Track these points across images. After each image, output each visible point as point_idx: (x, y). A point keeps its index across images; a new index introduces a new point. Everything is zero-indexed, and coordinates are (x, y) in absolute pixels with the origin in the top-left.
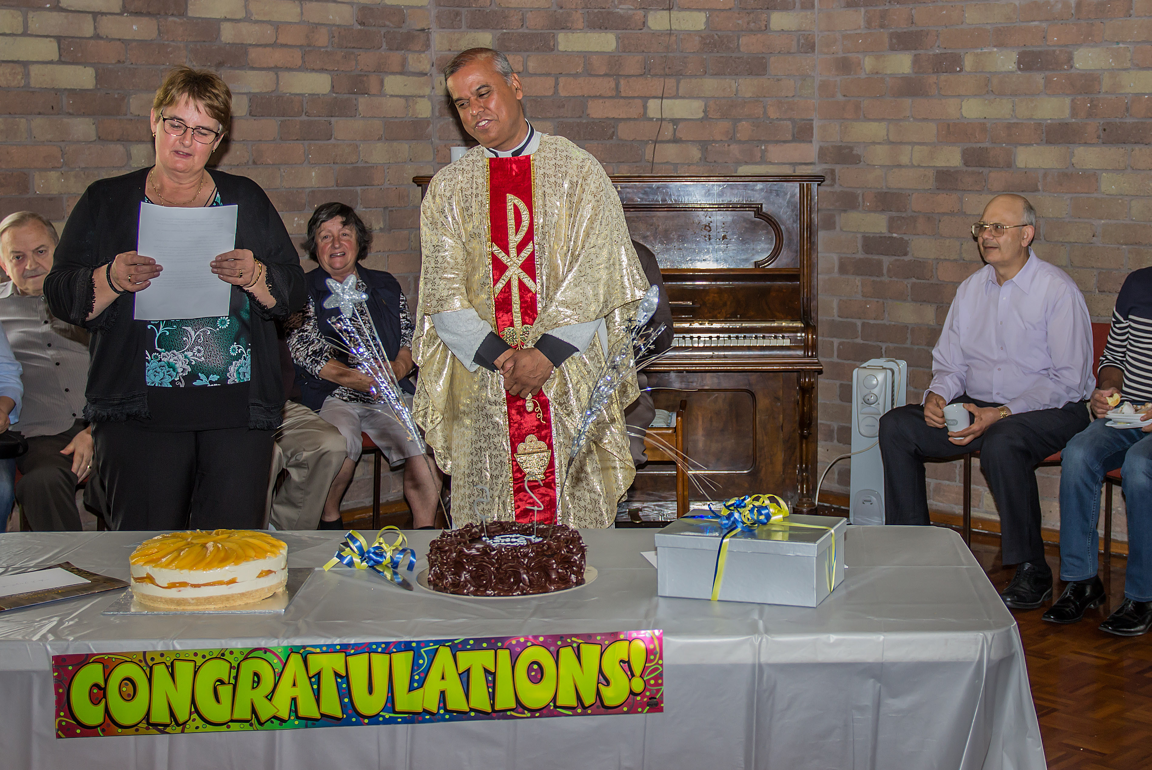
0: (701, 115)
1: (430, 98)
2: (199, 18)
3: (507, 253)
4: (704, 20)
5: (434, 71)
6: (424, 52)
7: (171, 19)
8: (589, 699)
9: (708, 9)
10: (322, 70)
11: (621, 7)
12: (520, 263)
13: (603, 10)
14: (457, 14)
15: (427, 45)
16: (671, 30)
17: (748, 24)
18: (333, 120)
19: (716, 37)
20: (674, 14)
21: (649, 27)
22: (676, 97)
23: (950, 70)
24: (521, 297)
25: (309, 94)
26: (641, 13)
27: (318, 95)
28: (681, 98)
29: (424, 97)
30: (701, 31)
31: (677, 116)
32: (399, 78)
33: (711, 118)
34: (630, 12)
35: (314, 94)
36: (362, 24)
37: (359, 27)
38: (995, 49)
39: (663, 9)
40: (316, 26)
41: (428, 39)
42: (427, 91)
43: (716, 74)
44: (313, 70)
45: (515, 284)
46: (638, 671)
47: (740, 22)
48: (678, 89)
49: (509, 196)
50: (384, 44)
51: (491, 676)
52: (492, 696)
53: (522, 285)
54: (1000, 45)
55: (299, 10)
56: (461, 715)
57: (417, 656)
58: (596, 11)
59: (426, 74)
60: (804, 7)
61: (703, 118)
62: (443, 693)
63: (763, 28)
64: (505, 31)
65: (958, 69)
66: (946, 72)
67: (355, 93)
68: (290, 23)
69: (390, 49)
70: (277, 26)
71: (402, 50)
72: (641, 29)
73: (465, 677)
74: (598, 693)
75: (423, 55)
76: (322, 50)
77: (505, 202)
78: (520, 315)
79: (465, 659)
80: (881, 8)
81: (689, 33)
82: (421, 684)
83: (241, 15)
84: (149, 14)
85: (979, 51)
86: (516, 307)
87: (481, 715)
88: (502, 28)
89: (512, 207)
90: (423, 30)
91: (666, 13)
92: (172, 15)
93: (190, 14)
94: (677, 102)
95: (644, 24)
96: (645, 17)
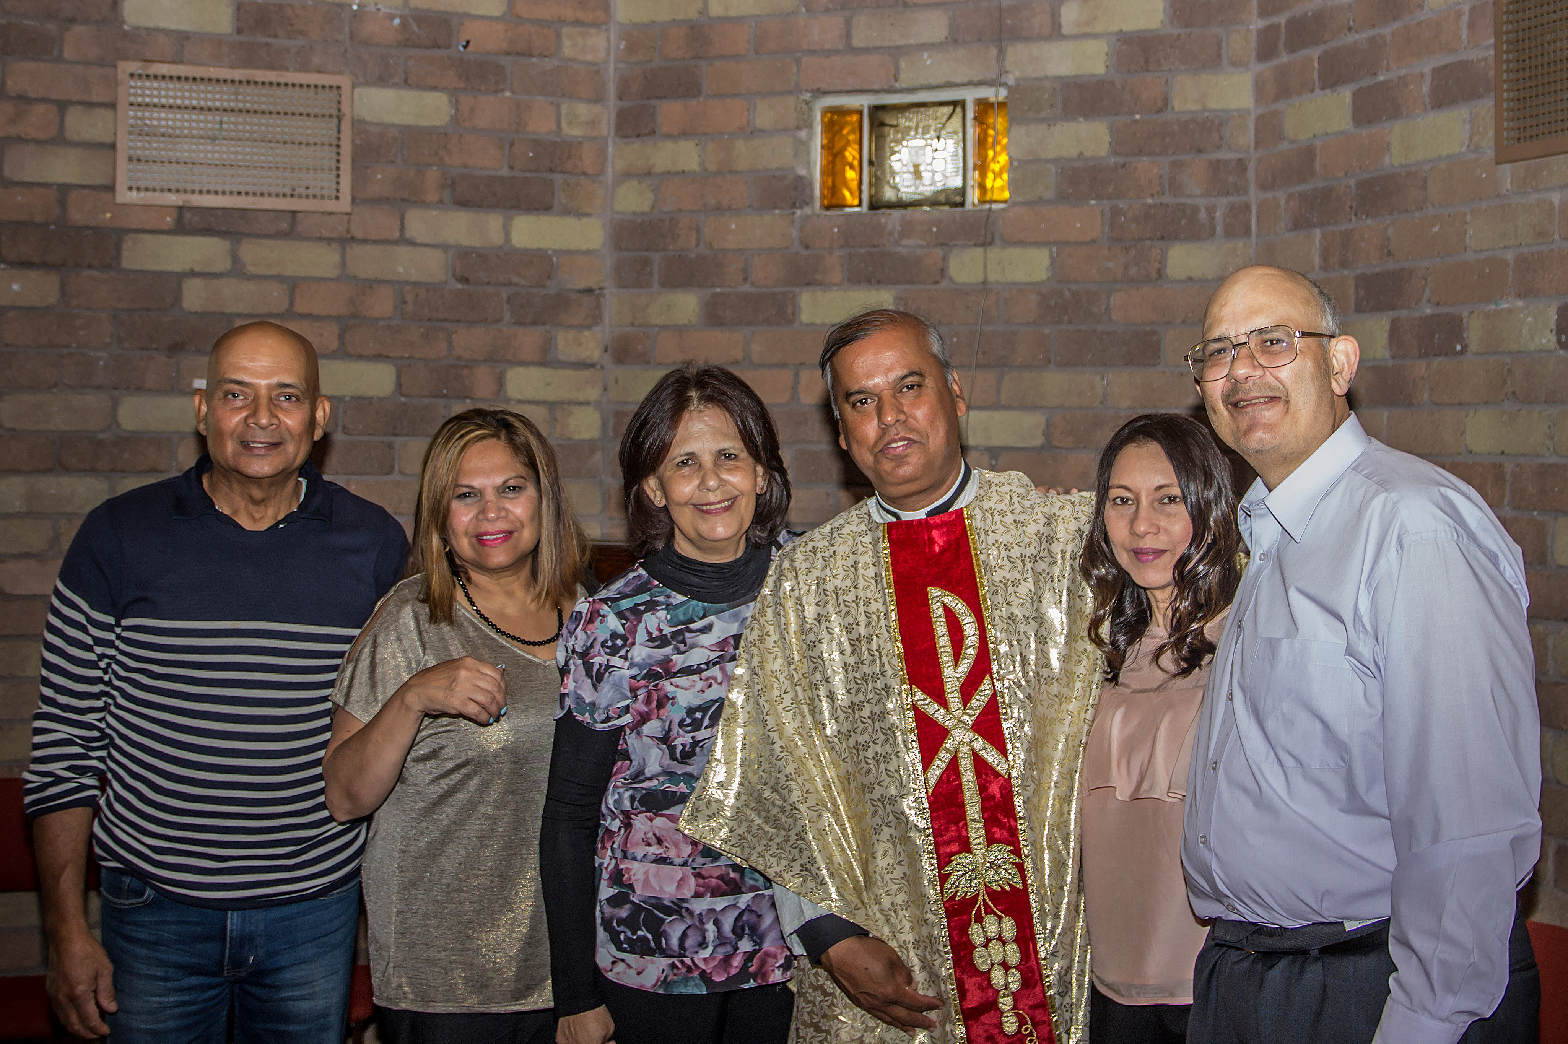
0: (1039, 441)
1: (598, 405)
2: (141, 271)
3: (943, 703)
4: (1046, 262)
5: (607, 360)
6: (589, 327)
7: (87, 273)
9: (1056, 243)
10: (379, 357)
11: (905, 242)
12: (970, 721)
13: (875, 250)
14: (646, 263)
15: (596, 318)
16: (985, 282)
17: (1126, 267)
18: (398, 441)
19: (1067, 294)
20: (994, 253)
21: (951, 279)
22: (995, 406)
23: (1444, 350)
24: (982, 788)
25: (352, 398)
26: (939, 252)
27: (370, 399)
28: (1007, 408)
29: (587, 403)
30: (1042, 283)
31: (997, 441)
32: (536, 373)
33: (1056, 447)
34: (919, 251)
35: (360, 398)
36: (464, 280)
37: (460, 286)
38: (1520, 303)
39: (976, 245)
40: (372, 284)
41: (598, 307)
42: (593, 394)
43: (1066, 365)
44: (361, 357)
45: (966, 763)
47: (1111, 265)
48: (998, 392)
49: (934, 592)
50: (507, 316)
53: (979, 763)
54: (1527, 292)
55: (337, 257)
58: (863, 251)
59: (592, 366)
60: (1230, 234)
61: (1042, 447)
63: (1154, 275)
64: (718, 290)
65: (1459, 347)
66: (1440, 355)
67: (444, 396)
68: (323, 279)
69: (519, 323)
70: (293, 285)
71: (544, 324)
72: (937, 283)
75: (587, 333)
76: (381, 323)
77: (926, 605)
78: (981, 825)
80: (1343, 228)
81: (1021, 289)
83: (222, 264)
84: (44, 265)
85: (1492, 307)
86: (973, 811)
88: (713, 286)
89: (941, 612)
90: (589, 291)
91: (979, 251)
92: (90, 266)
93: (126, 264)
94: (998, 416)
95: (943, 272)
96: (945, 259)
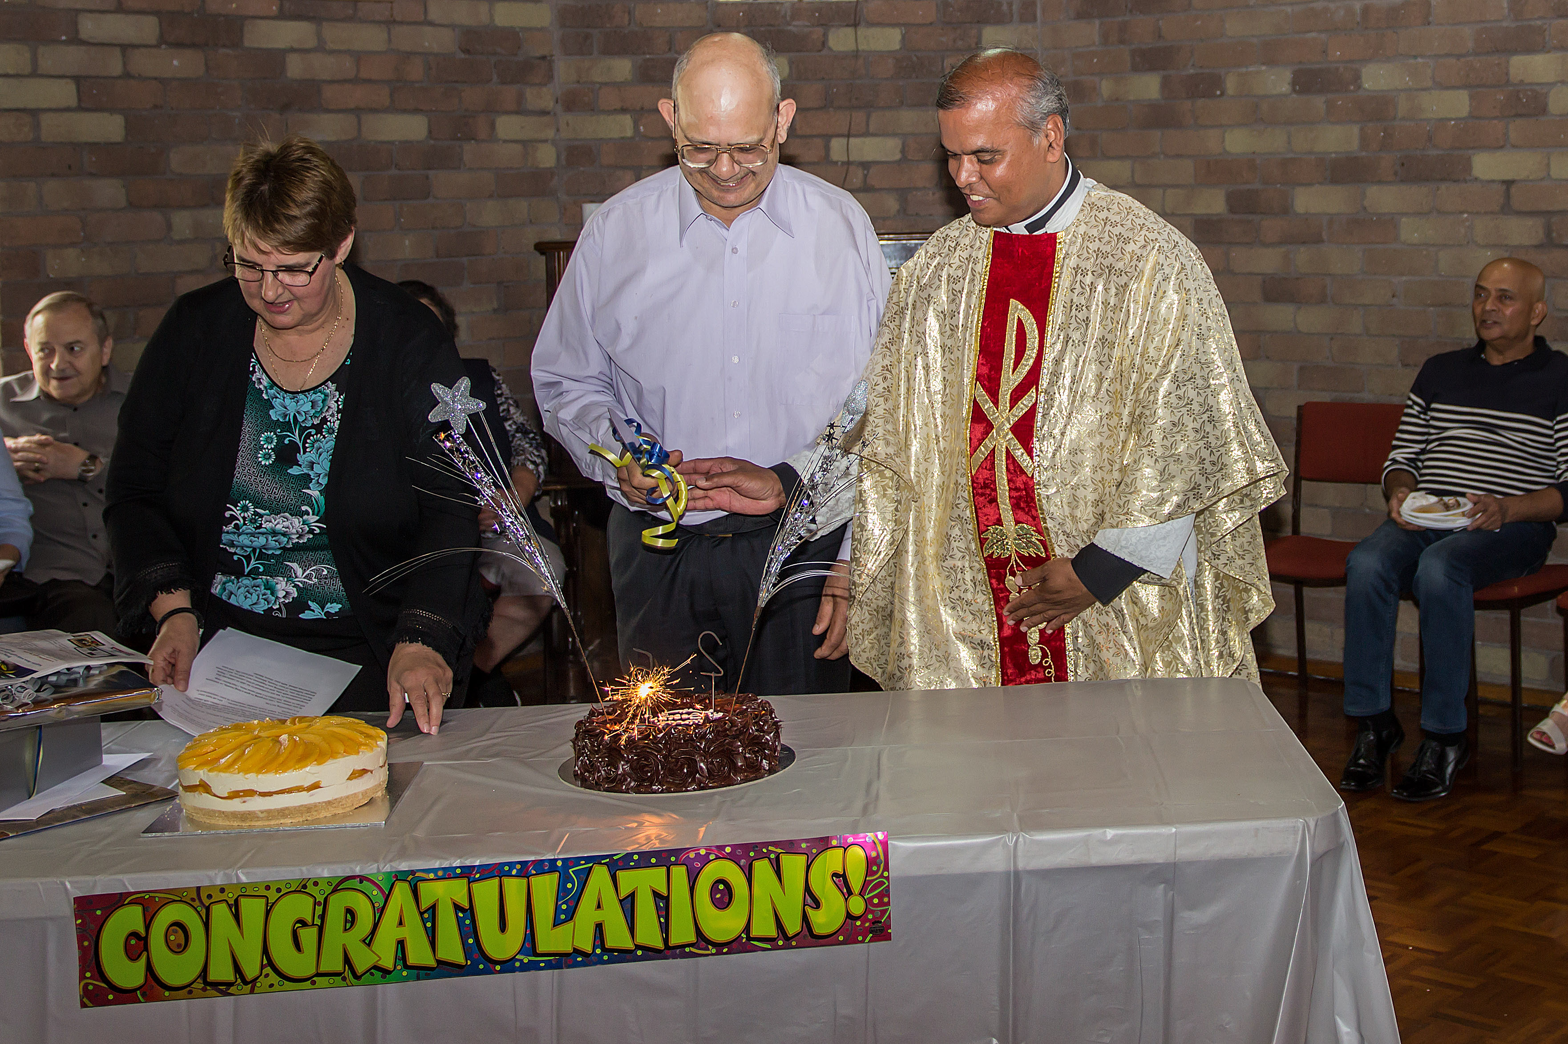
0: (898, 157)
1: (554, 143)
2: (258, 49)
3: (996, 402)
4: (899, 37)
5: (559, 108)
6: (545, 85)
7: (222, 51)
8: (793, 927)
9: (904, 25)
10: (416, 111)
11: (795, 23)
12: (1013, 421)
13: (772, 28)
14: (587, 37)
15: (550, 77)
16: (858, 51)
17: (954, 41)
18: (431, 173)
19: (915, 59)
20: (861, 31)
21: (830, 49)
22: (866, 134)
23: (1209, 94)
25: (400, 142)
26: (820, 30)
27: (411, 142)
28: (873, 135)
29: (546, 141)
30: (896, 51)
31: (869, 158)
32: (515, 119)
33: (909, 160)
34: (806, 30)
35: (407, 142)
36: (467, 51)
37: (463, 56)
38: (1264, 68)
39: (848, 26)
40: (409, 55)
41: (551, 69)
42: (550, 134)
43: (915, 106)
44: (405, 111)
45: (1000, 457)
46: (856, 887)
47: (944, 39)
48: (868, 125)
50: (495, 77)
51: (662, 901)
52: (665, 928)
53: (1010, 460)
54: (1271, 62)
55: (386, 35)
56: (623, 955)
57: (564, 878)
58: (763, 29)
59: (548, 113)
60: (1023, 20)
61: (900, 160)
62: (599, 927)
63: (973, 46)
64: (648, 56)
65: (1218, 93)
66: (1204, 97)
67: (459, 139)
68: (377, 52)
69: (503, 83)
70: (359, 57)
71: (518, 82)
72: (820, 51)
73: (629, 904)
74: (805, 918)
75: (544, 89)
76: (417, 85)
78: (1009, 507)
79: (628, 879)
80: (1120, 19)
81: (882, 55)
82: (571, 915)
83: (312, 43)
84: (193, 46)
85: (1244, 70)
86: (1003, 495)
87: (650, 953)
88: (644, 53)
89: (1015, 323)
90: (544, 58)
91: (850, 31)
92: (224, 46)
93: (247, 44)
94: (868, 140)
95: (824, 44)
96: (825, 35)
